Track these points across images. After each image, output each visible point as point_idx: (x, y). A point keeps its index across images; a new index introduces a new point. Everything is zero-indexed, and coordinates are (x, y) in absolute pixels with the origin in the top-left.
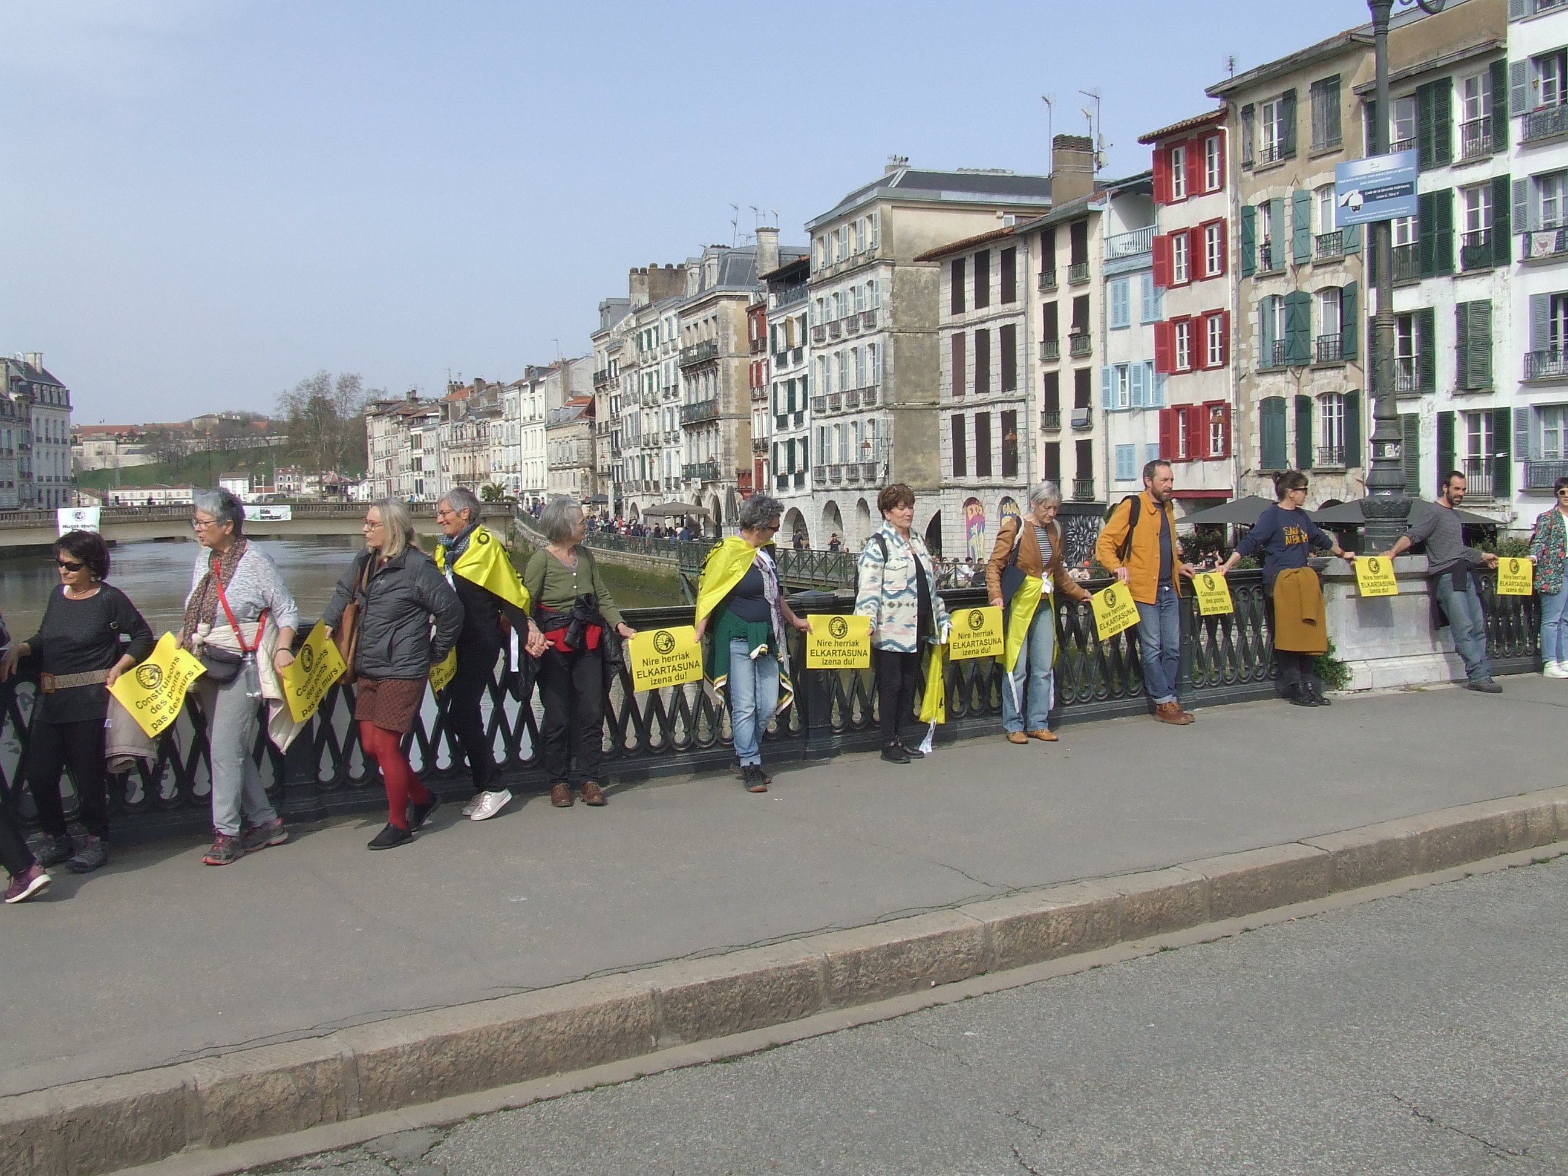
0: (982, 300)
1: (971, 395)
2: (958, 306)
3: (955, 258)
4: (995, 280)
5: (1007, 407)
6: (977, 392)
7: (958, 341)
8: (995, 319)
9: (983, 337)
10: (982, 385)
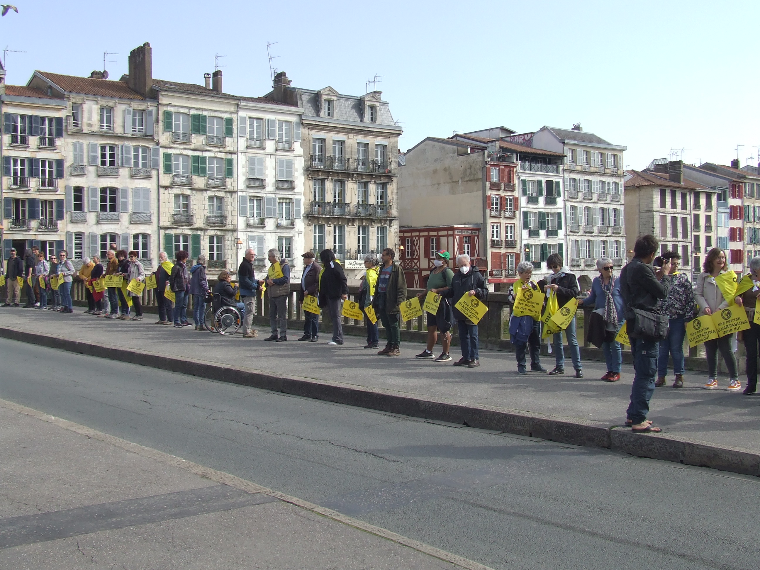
0: (674, 206)
1: (669, 237)
2: (663, 204)
3: (662, 188)
4: (679, 201)
5: (684, 244)
6: (672, 237)
7: (664, 218)
8: (679, 214)
9: (674, 220)
10: (675, 234)
